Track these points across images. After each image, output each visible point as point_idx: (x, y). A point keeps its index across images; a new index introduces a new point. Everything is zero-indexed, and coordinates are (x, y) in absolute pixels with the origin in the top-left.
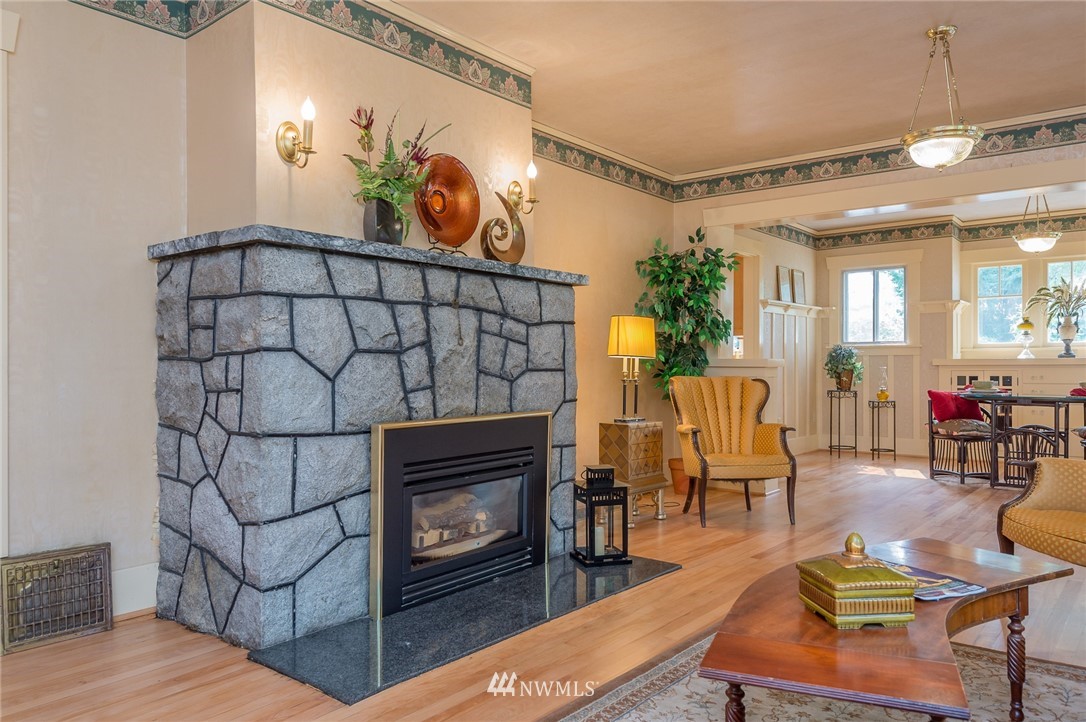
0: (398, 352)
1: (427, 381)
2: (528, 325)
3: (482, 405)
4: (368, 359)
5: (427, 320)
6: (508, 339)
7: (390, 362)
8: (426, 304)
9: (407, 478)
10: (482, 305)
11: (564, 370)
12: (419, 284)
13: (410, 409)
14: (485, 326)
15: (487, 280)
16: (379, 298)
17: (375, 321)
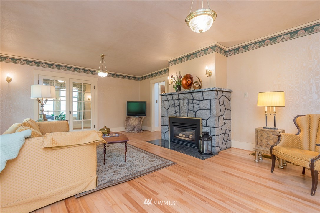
0: (175, 107)
1: (179, 111)
2: (199, 101)
3: (188, 116)
4: (171, 108)
5: (179, 102)
6: (194, 104)
7: (174, 108)
8: (179, 100)
9: (173, 124)
10: (188, 98)
11: (210, 110)
12: (178, 97)
13: (176, 115)
14: (189, 102)
15: (190, 94)
16: (173, 100)
17: (172, 102)
